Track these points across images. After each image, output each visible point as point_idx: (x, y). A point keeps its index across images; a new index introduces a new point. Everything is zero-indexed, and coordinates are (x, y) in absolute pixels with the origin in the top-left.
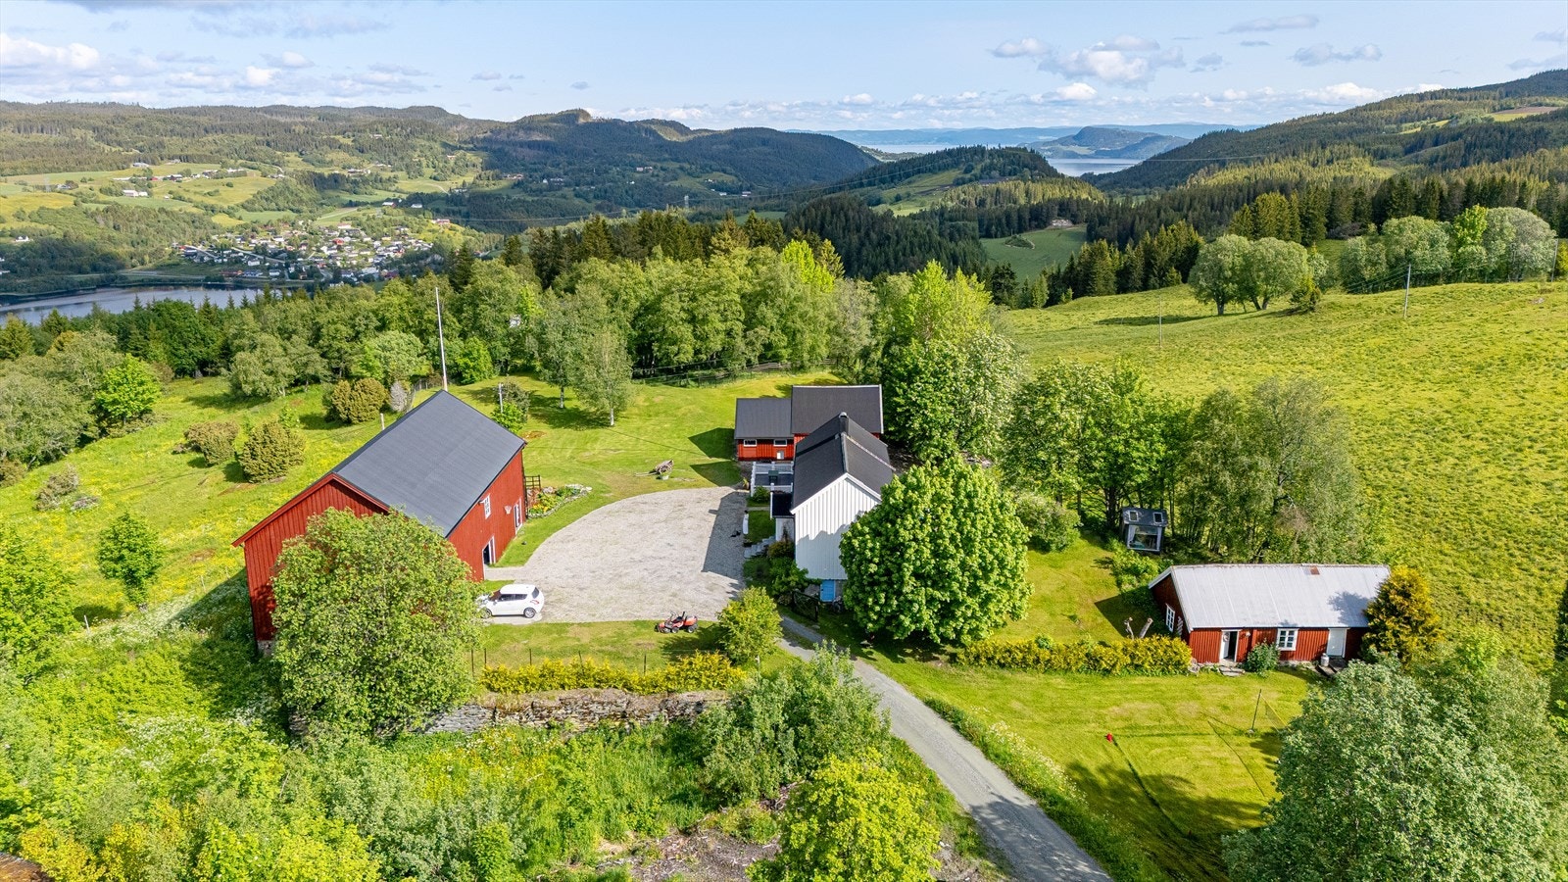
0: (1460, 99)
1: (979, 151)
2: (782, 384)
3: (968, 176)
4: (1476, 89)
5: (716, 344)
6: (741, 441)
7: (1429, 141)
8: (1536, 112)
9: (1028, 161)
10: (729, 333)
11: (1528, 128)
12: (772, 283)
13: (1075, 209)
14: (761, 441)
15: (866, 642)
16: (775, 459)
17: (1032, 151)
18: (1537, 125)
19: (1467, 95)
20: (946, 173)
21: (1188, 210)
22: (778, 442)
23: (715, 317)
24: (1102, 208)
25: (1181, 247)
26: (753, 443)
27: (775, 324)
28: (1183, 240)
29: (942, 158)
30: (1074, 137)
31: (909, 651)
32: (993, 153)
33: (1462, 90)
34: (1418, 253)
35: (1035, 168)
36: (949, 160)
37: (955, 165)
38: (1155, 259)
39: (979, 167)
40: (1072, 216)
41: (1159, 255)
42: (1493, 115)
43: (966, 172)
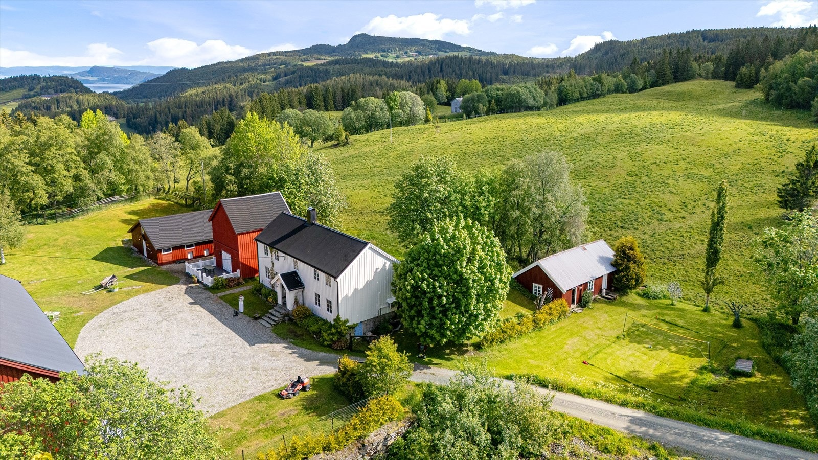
0: (286, 56)
1: (35, 78)
2: (129, 210)
3: (32, 93)
4: (291, 51)
5: (69, 186)
6: (160, 251)
7: (282, 75)
8: (320, 62)
9: (71, 83)
10: (77, 178)
11: (321, 68)
12: (106, 137)
13: (115, 109)
14: (175, 248)
15: (421, 355)
16: (187, 259)
17: (72, 78)
18: (324, 68)
19: (288, 54)
20: (15, 92)
21: (185, 108)
22: (188, 247)
23: (60, 167)
24: (132, 109)
25: (225, 122)
26: (169, 250)
27: (112, 167)
28: (226, 118)
29: (10, 82)
30: (88, 72)
31: (448, 351)
32: (45, 78)
33: (285, 52)
34: (377, 114)
35: (77, 88)
36: (15, 83)
37: (21, 86)
38: (214, 130)
39: (39, 87)
40: (114, 114)
41: (215, 127)
42: (303, 63)
43: (30, 90)
